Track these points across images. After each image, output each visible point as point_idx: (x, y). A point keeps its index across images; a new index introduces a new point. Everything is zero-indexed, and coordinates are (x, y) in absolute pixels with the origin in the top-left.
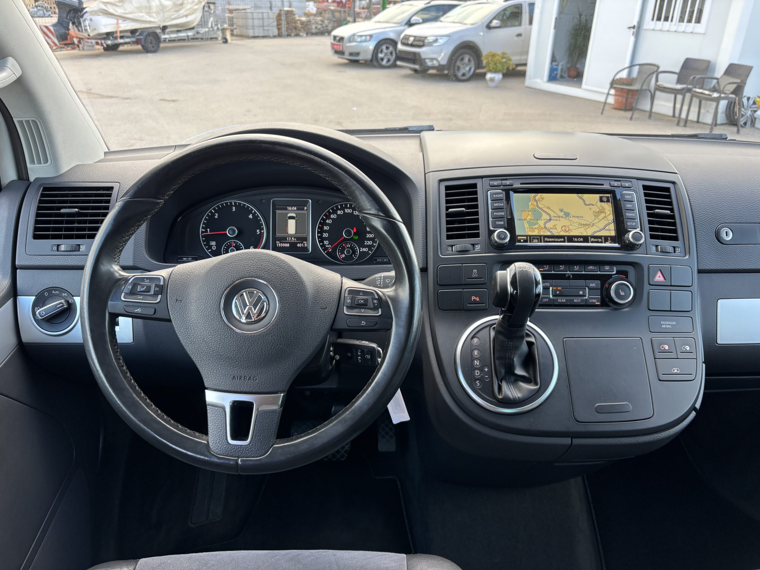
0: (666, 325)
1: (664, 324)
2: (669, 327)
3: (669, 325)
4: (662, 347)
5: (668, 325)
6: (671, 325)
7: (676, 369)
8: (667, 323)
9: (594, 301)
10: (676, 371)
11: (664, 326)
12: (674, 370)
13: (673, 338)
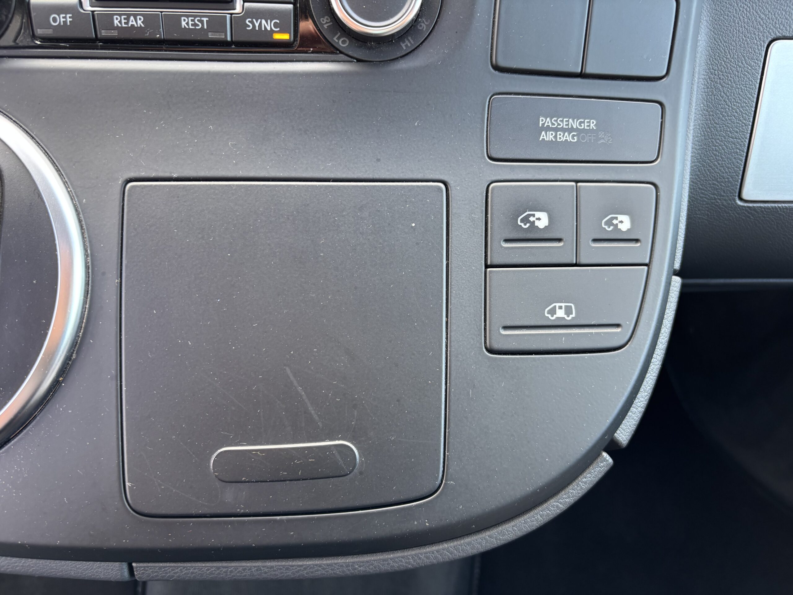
0: (556, 130)
1: (548, 129)
2: (570, 139)
3: (570, 130)
4: (526, 220)
5: (564, 130)
6: (577, 130)
7: (563, 305)
8: (564, 125)
9: (267, 25)
10: (560, 313)
11: (549, 136)
12: (553, 312)
13: (577, 182)
